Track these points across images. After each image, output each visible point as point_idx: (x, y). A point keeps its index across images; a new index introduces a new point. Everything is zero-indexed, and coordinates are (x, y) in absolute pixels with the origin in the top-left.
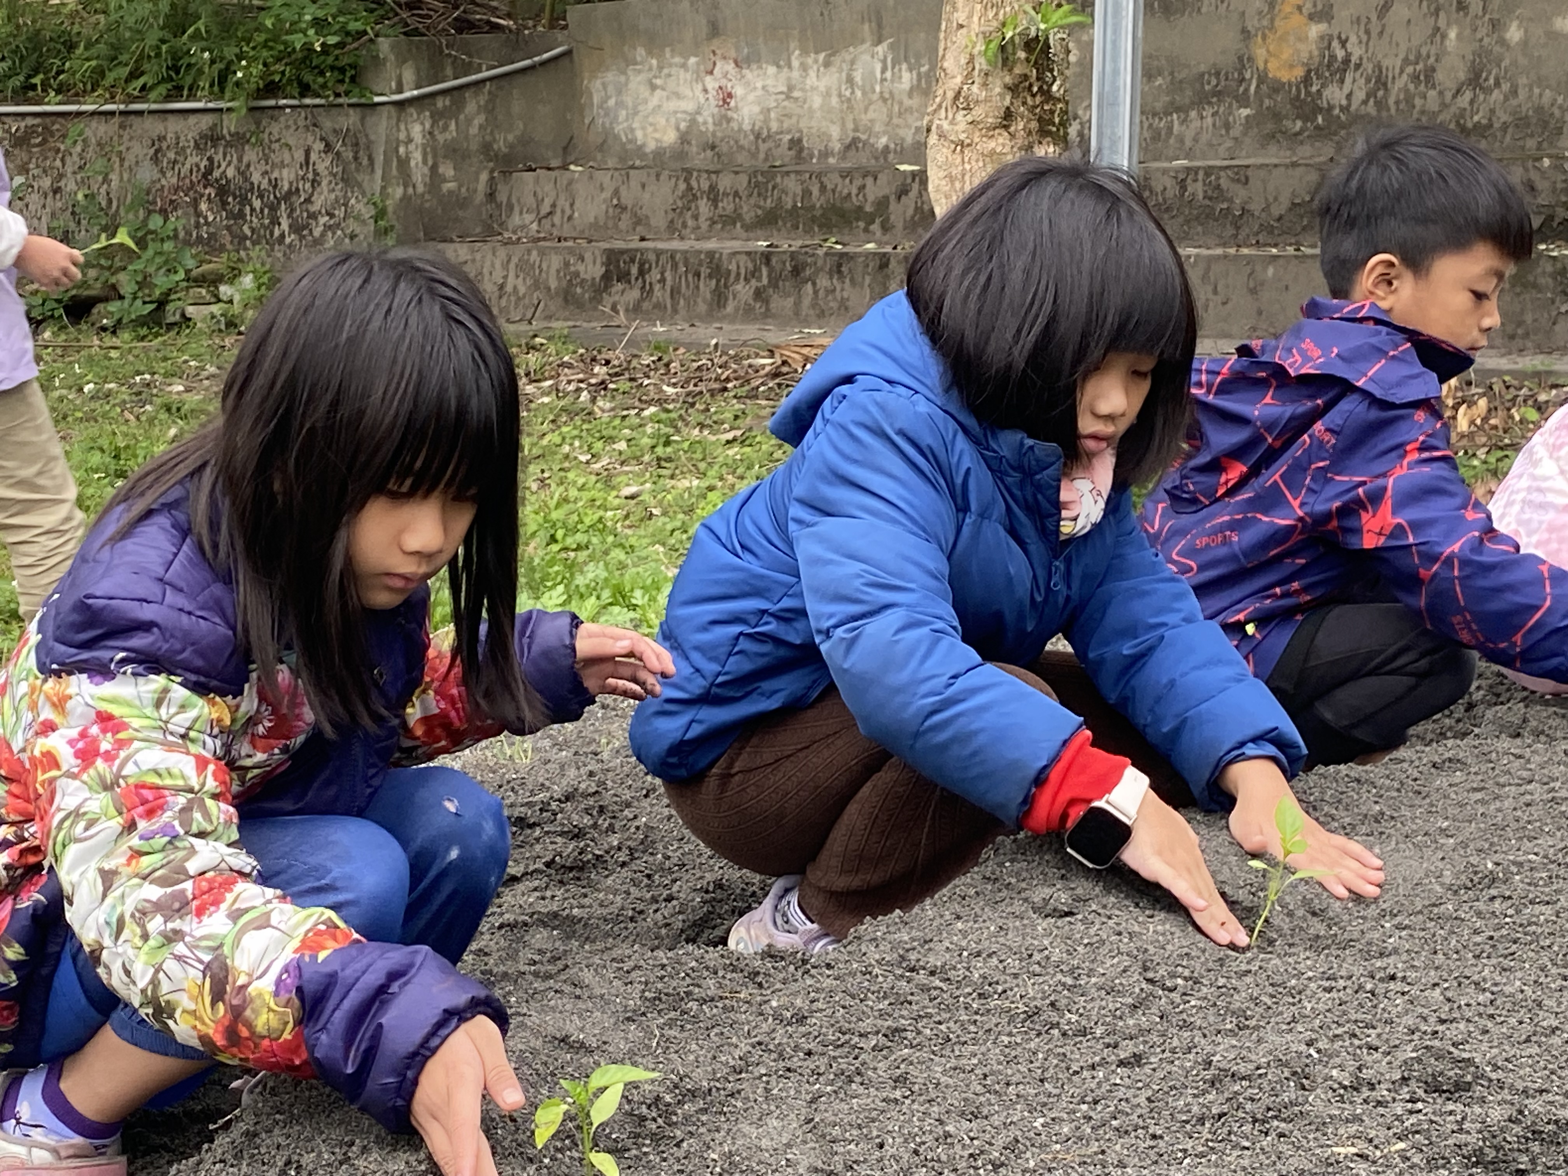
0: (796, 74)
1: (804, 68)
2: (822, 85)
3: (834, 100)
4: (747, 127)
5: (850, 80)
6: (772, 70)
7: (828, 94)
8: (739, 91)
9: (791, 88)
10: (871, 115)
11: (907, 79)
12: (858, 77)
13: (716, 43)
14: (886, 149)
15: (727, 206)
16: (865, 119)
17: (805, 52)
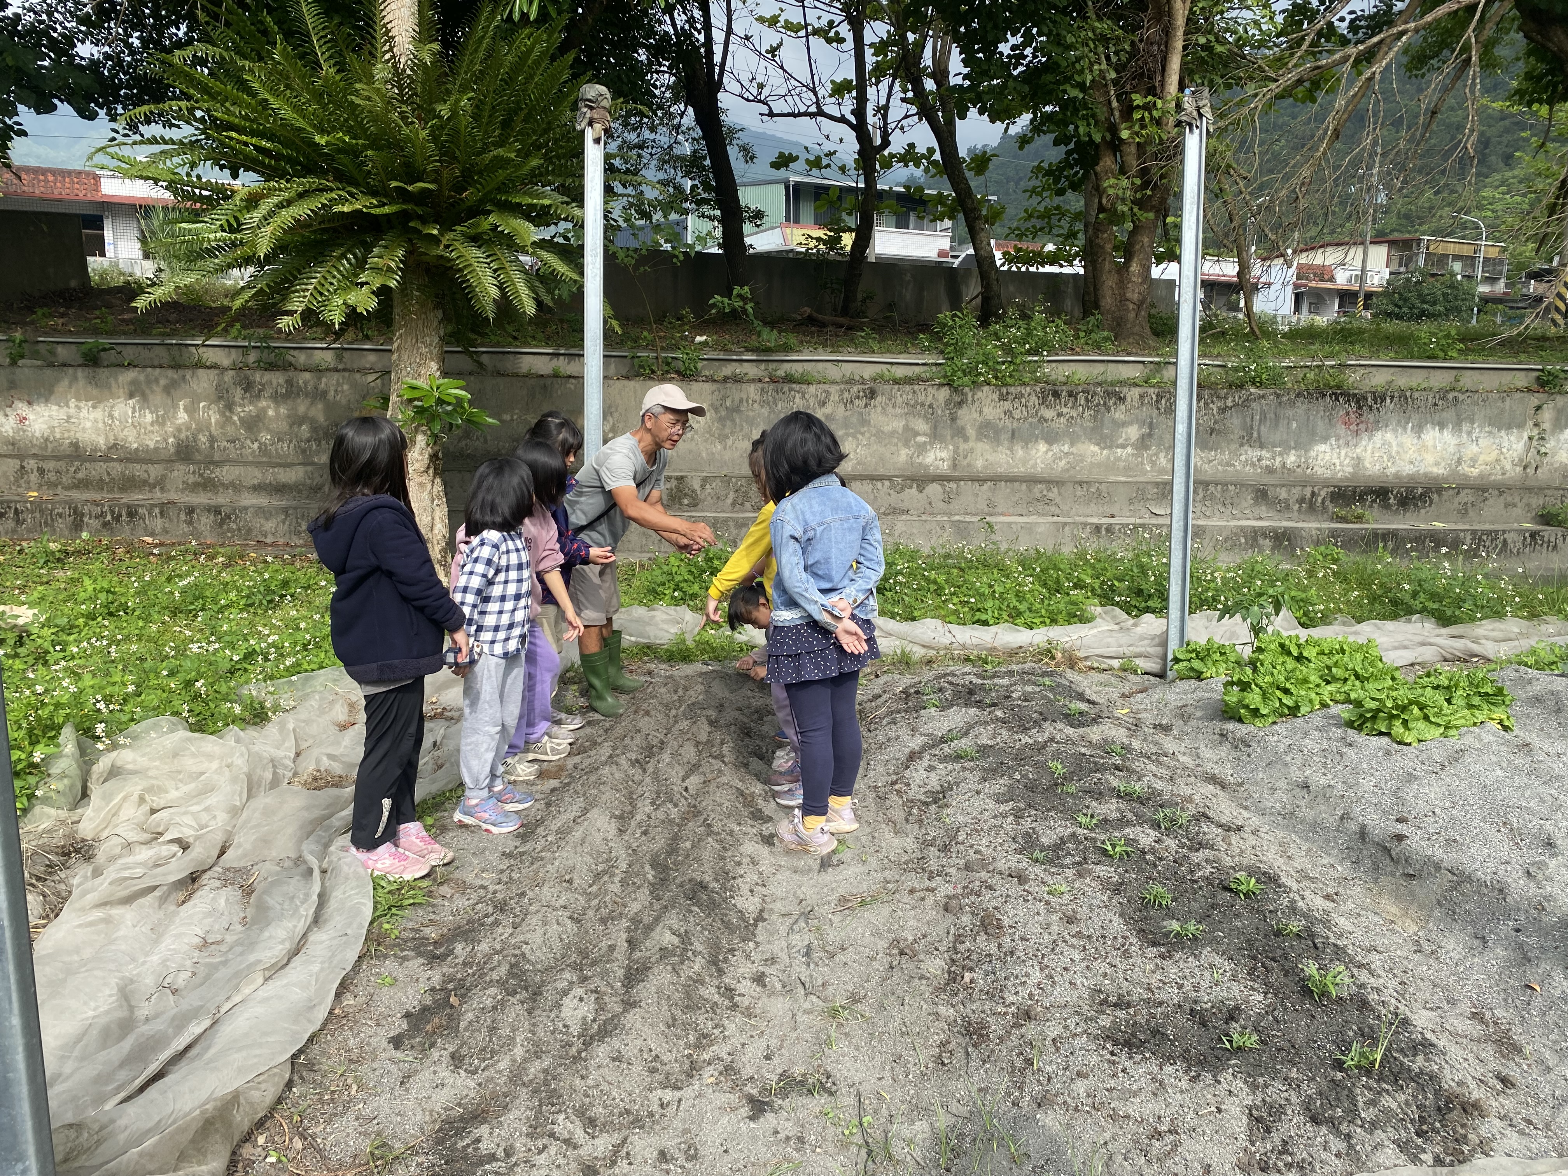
0: (72, 411)
1: (78, 408)
2: (92, 417)
3: (100, 425)
4: (37, 434)
5: (111, 416)
6: (55, 408)
7: (96, 421)
8: (31, 417)
9: (69, 417)
10: (125, 432)
11: (149, 417)
12: (116, 414)
13: (13, 392)
14: (137, 449)
15: (52, 477)
16: (121, 436)
17: (78, 399)
